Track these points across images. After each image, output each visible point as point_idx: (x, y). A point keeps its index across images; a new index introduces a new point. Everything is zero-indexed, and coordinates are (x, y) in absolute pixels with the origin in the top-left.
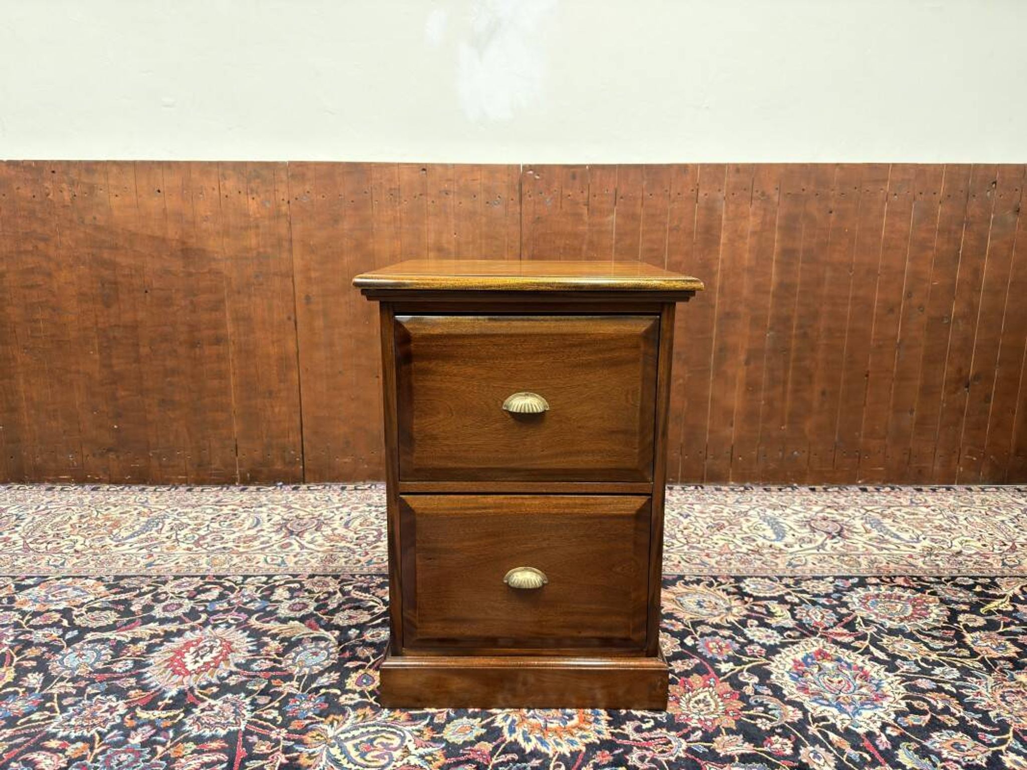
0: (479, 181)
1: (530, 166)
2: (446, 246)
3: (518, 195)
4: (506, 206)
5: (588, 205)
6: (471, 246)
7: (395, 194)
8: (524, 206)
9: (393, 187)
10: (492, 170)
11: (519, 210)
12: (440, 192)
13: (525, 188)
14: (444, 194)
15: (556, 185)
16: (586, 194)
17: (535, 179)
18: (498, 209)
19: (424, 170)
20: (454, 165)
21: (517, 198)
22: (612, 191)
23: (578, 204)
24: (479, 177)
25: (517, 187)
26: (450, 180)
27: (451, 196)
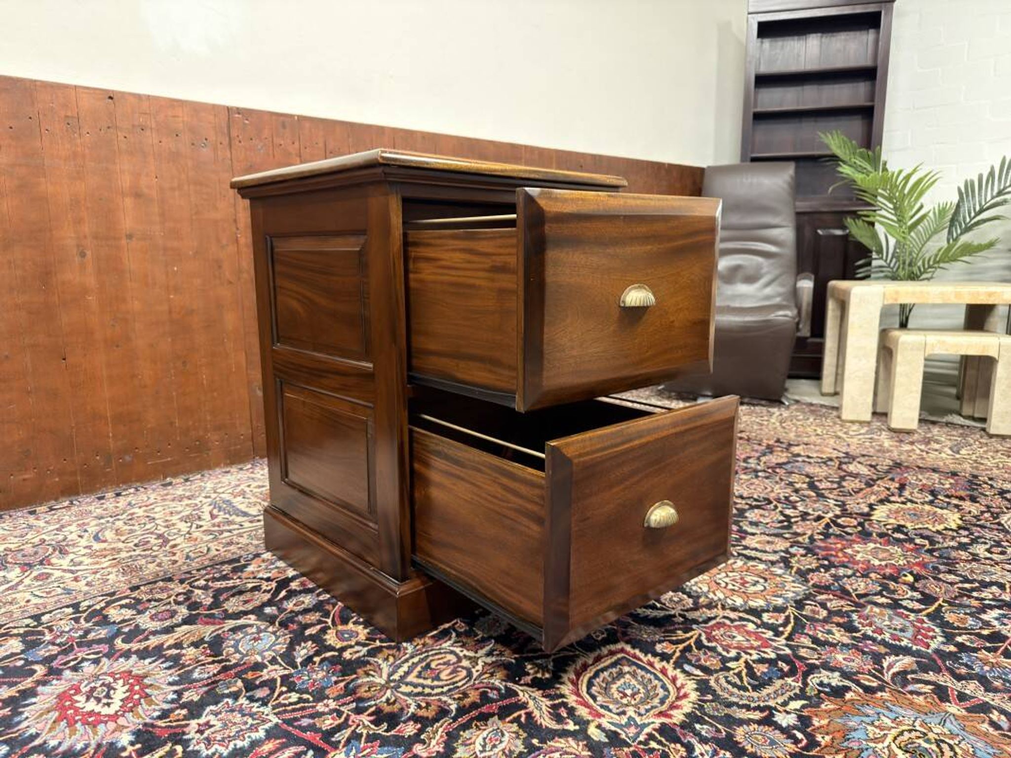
0: (181, 119)
1: (238, 108)
2: (146, 191)
3: (227, 139)
4: (215, 149)
5: (300, 156)
6: (177, 193)
7: (72, 123)
8: (234, 152)
9: (69, 114)
10: (196, 108)
11: (229, 156)
12: (133, 126)
13: (234, 133)
14: (139, 130)
15: (266, 133)
16: (297, 144)
17: (245, 124)
18: (206, 152)
19: (111, 98)
20: (148, 97)
21: (226, 142)
22: (321, 145)
23: (290, 154)
24: (181, 115)
25: (226, 131)
26: (146, 114)
27: (148, 133)
